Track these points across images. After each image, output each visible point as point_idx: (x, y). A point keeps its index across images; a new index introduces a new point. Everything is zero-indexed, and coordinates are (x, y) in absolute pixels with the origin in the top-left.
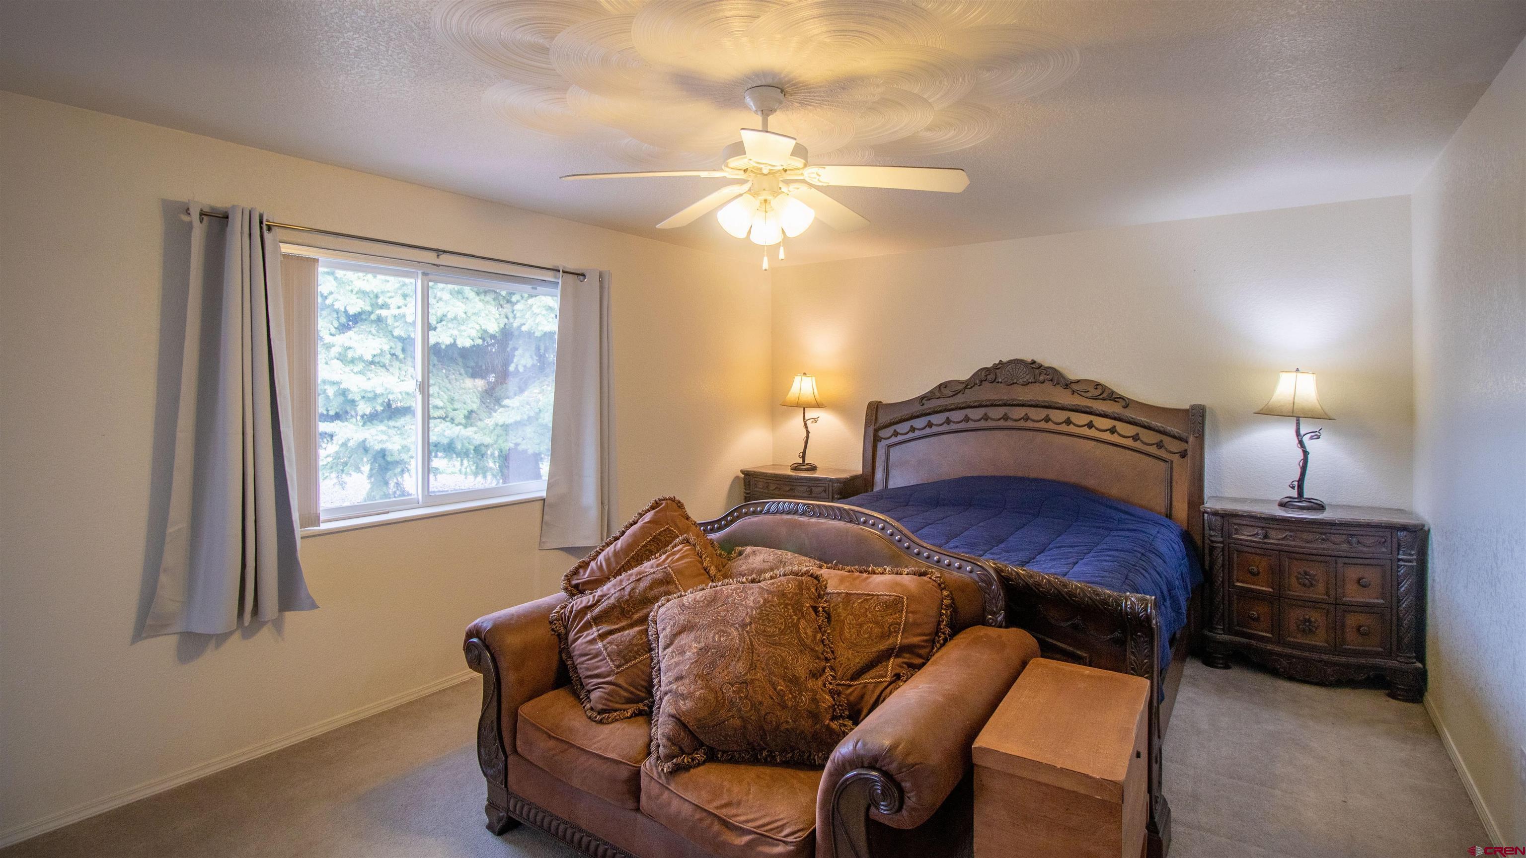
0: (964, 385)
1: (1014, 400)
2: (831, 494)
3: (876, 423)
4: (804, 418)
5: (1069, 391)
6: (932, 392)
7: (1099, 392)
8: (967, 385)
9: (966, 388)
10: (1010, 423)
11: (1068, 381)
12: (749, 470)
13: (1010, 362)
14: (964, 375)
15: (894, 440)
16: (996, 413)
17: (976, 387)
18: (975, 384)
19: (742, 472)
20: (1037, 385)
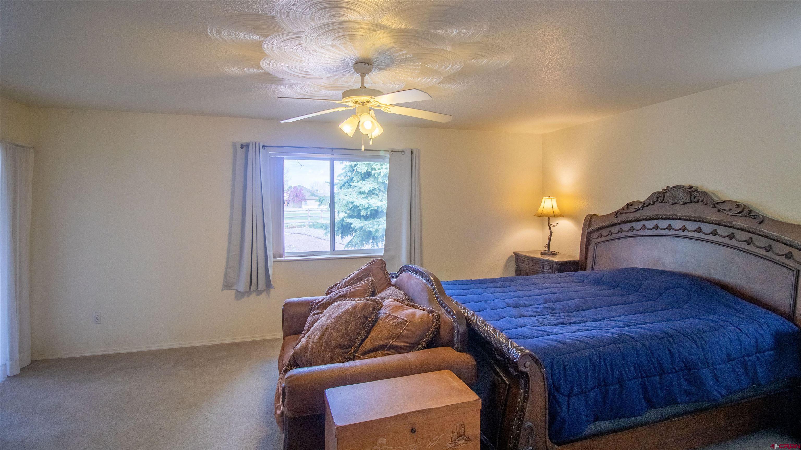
0: (642, 205)
1: (675, 215)
2: (553, 270)
3: (589, 228)
4: (549, 223)
5: (715, 210)
6: (623, 209)
7: (739, 210)
8: (644, 205)
9: (643, 206)
10: (672, 232)
11: (715, 202)
12: (517, 252)
13: (674, 187)
14: (643, 197)
15: (600, 240)
16: (664, 224)
17: (651, 206)
18: (649, 204)
19: (514, 253)
20: (693, 204)
